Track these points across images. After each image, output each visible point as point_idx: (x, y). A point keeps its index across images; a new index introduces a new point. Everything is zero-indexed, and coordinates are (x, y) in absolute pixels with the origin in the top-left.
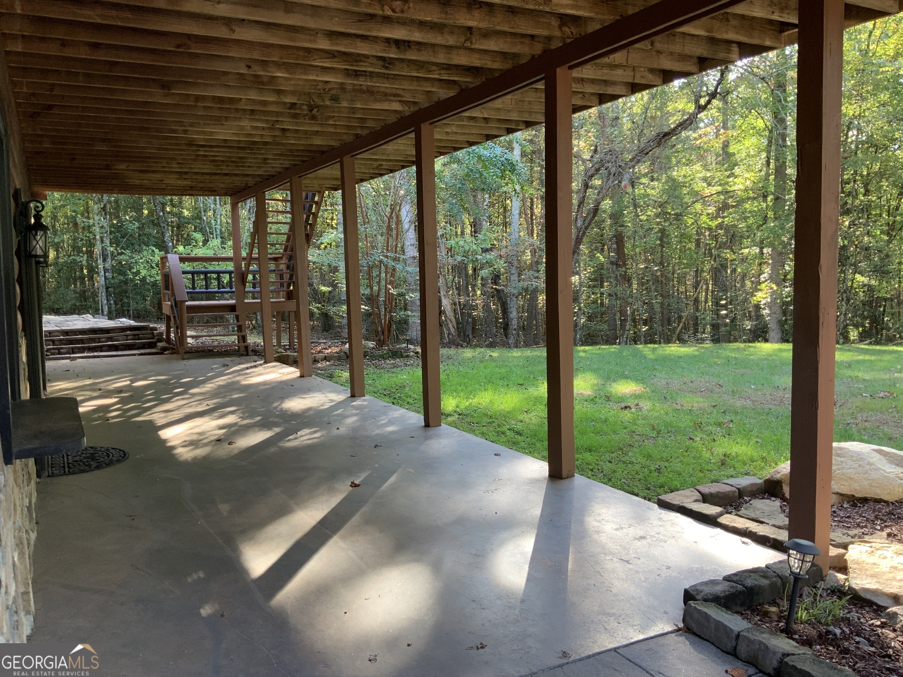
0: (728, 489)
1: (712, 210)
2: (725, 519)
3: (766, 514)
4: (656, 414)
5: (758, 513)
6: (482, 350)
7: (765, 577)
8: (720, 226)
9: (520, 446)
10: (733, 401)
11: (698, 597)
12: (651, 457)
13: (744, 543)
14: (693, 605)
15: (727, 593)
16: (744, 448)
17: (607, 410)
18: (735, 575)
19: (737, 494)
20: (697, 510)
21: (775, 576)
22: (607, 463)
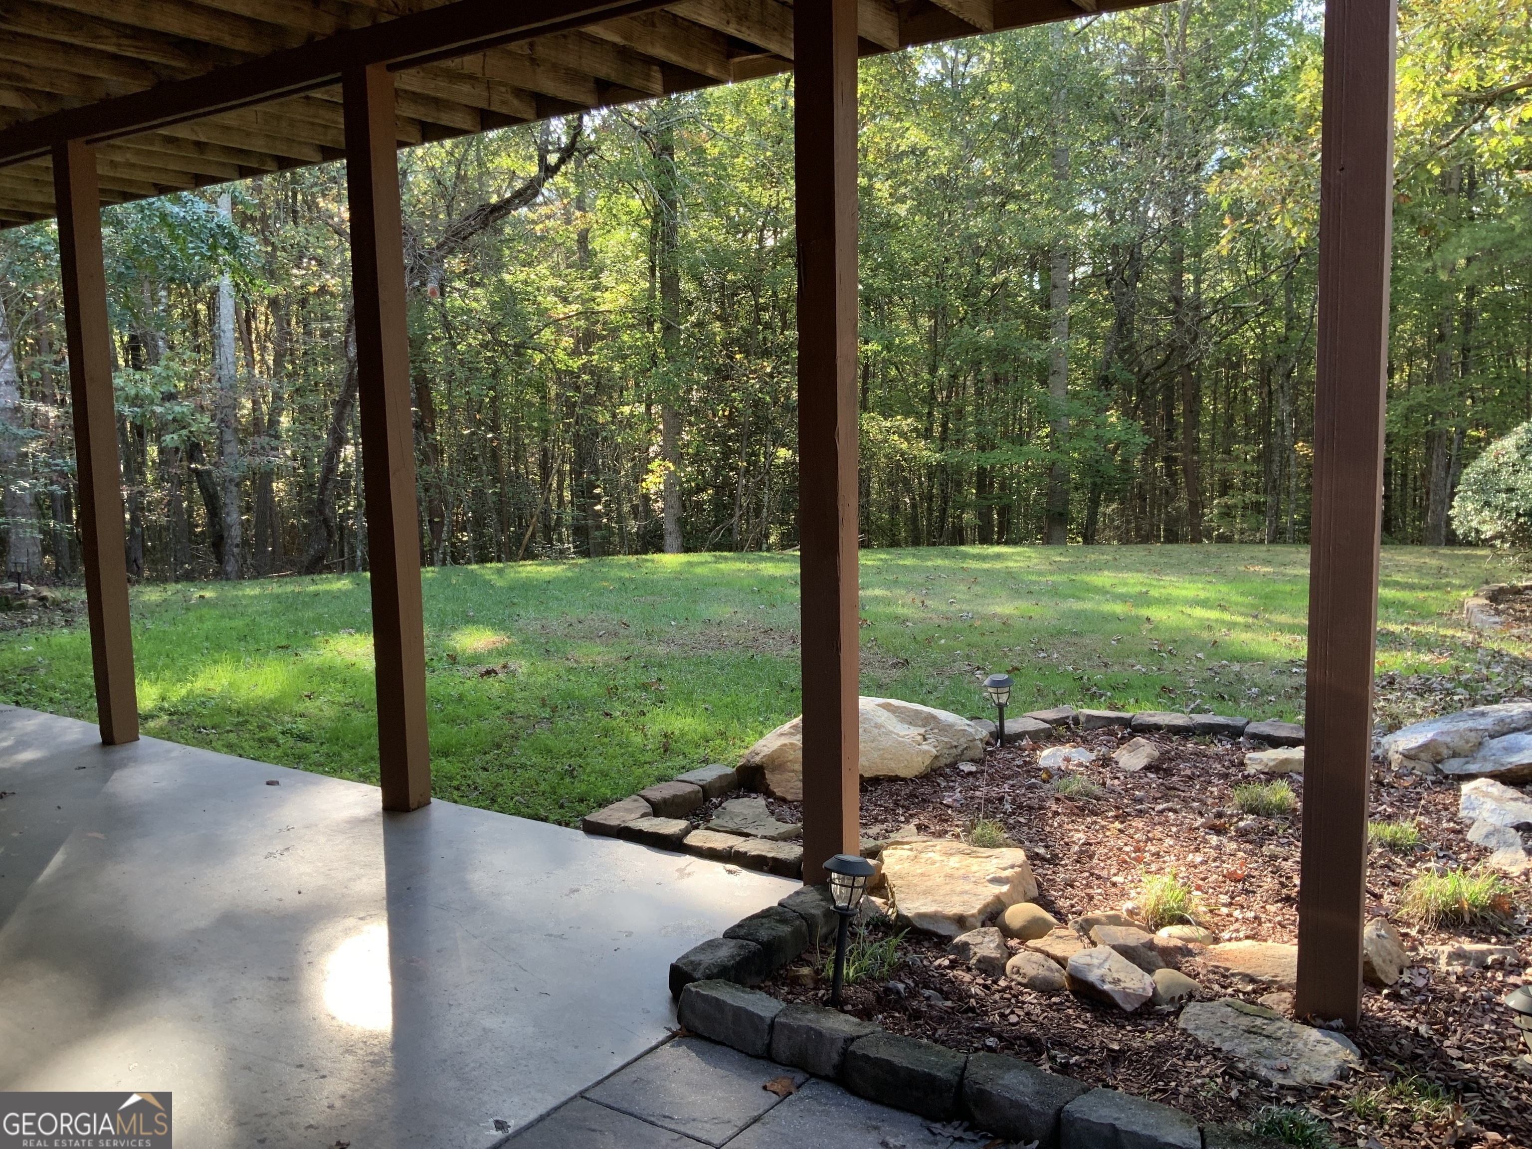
0: (688, 788)
1: (567, 342)
2: (696, 838)
3: (749, 821)
4: (541, 680)
5: (737, 820)
6: (179, 586)
7: (783, 921)
8: (584, 368)
9: (310, 761)
10: (650, 648)
11: (697, 975)
12: (551, 751)
13: (730, 872)
14: (693, 989)
15: (738, 959)
16: (689, 720)
17: (457, 680)
18: (739, 926)
19: (701, 795)
20: (651, 830)
21: (797, 918)
22: (480, 772)
